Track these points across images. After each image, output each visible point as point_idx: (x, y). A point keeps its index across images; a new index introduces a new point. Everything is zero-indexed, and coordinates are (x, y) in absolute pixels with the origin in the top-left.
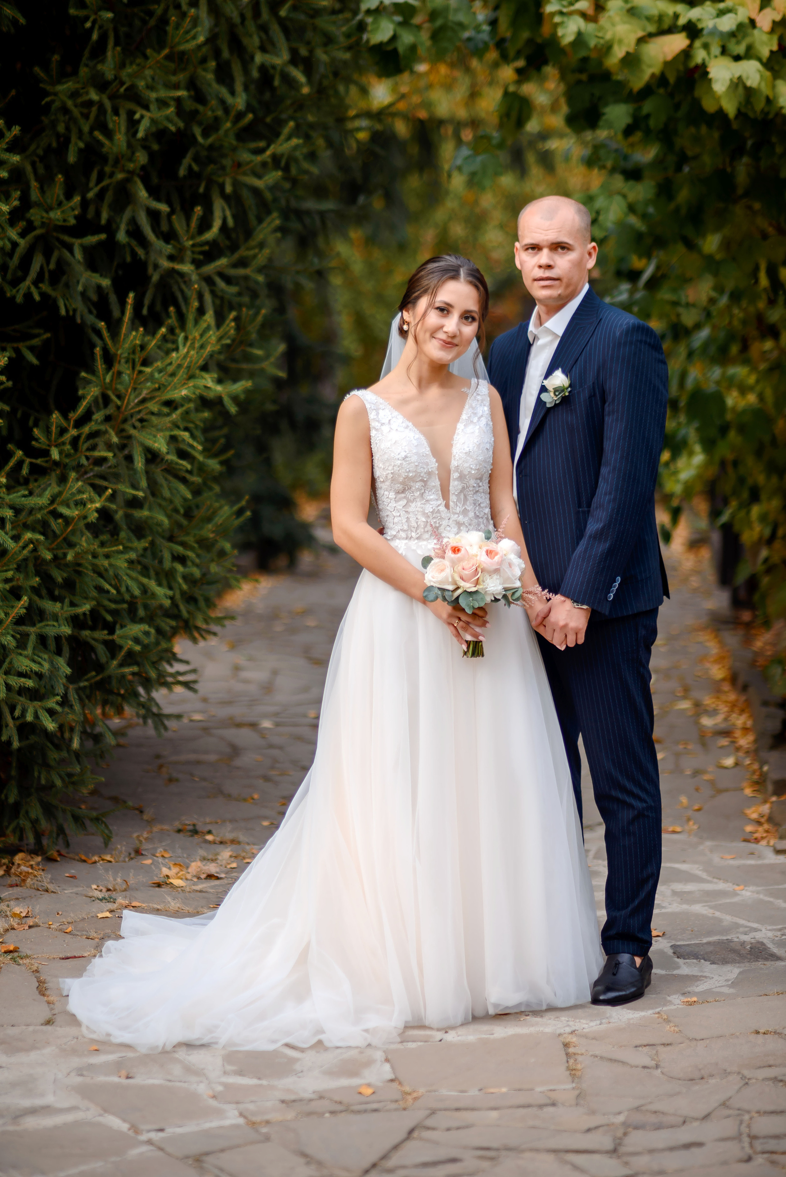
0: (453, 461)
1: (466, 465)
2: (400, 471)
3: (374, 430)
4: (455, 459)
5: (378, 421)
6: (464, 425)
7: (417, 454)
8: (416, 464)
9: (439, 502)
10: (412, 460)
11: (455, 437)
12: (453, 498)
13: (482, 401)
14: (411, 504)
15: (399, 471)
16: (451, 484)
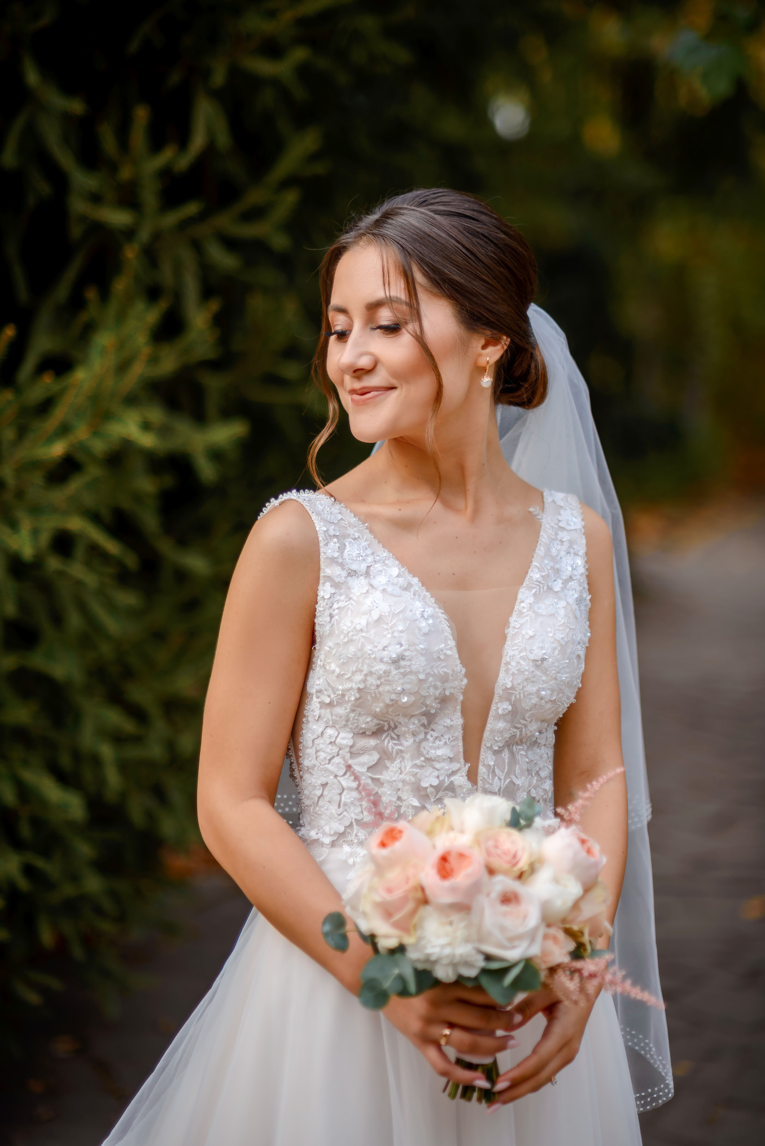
0: (502, 675)
1: (532, 688)
2: (381, 689)
3: (328, 584)
4: (507, 671)
5: (342, 565)
6: (534, 594)
7: (426, 653)
8: (422, 676)
9: (455, 766)
10: (414, 668)
11: (513, 619)
12: (487, 758)
13: (571, 543)
14: (388, 763)
15: (378, 686)
16: (489, 727)
